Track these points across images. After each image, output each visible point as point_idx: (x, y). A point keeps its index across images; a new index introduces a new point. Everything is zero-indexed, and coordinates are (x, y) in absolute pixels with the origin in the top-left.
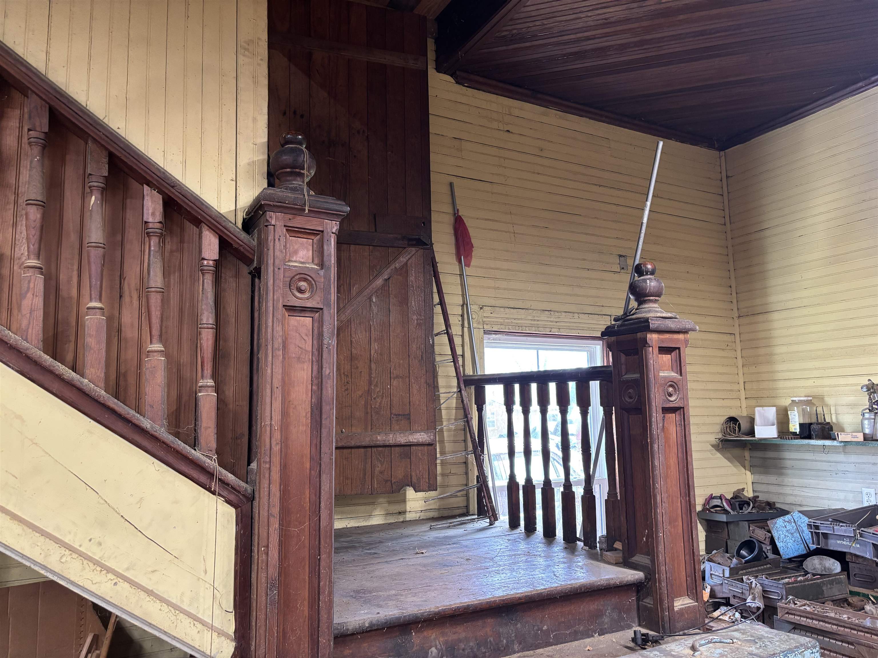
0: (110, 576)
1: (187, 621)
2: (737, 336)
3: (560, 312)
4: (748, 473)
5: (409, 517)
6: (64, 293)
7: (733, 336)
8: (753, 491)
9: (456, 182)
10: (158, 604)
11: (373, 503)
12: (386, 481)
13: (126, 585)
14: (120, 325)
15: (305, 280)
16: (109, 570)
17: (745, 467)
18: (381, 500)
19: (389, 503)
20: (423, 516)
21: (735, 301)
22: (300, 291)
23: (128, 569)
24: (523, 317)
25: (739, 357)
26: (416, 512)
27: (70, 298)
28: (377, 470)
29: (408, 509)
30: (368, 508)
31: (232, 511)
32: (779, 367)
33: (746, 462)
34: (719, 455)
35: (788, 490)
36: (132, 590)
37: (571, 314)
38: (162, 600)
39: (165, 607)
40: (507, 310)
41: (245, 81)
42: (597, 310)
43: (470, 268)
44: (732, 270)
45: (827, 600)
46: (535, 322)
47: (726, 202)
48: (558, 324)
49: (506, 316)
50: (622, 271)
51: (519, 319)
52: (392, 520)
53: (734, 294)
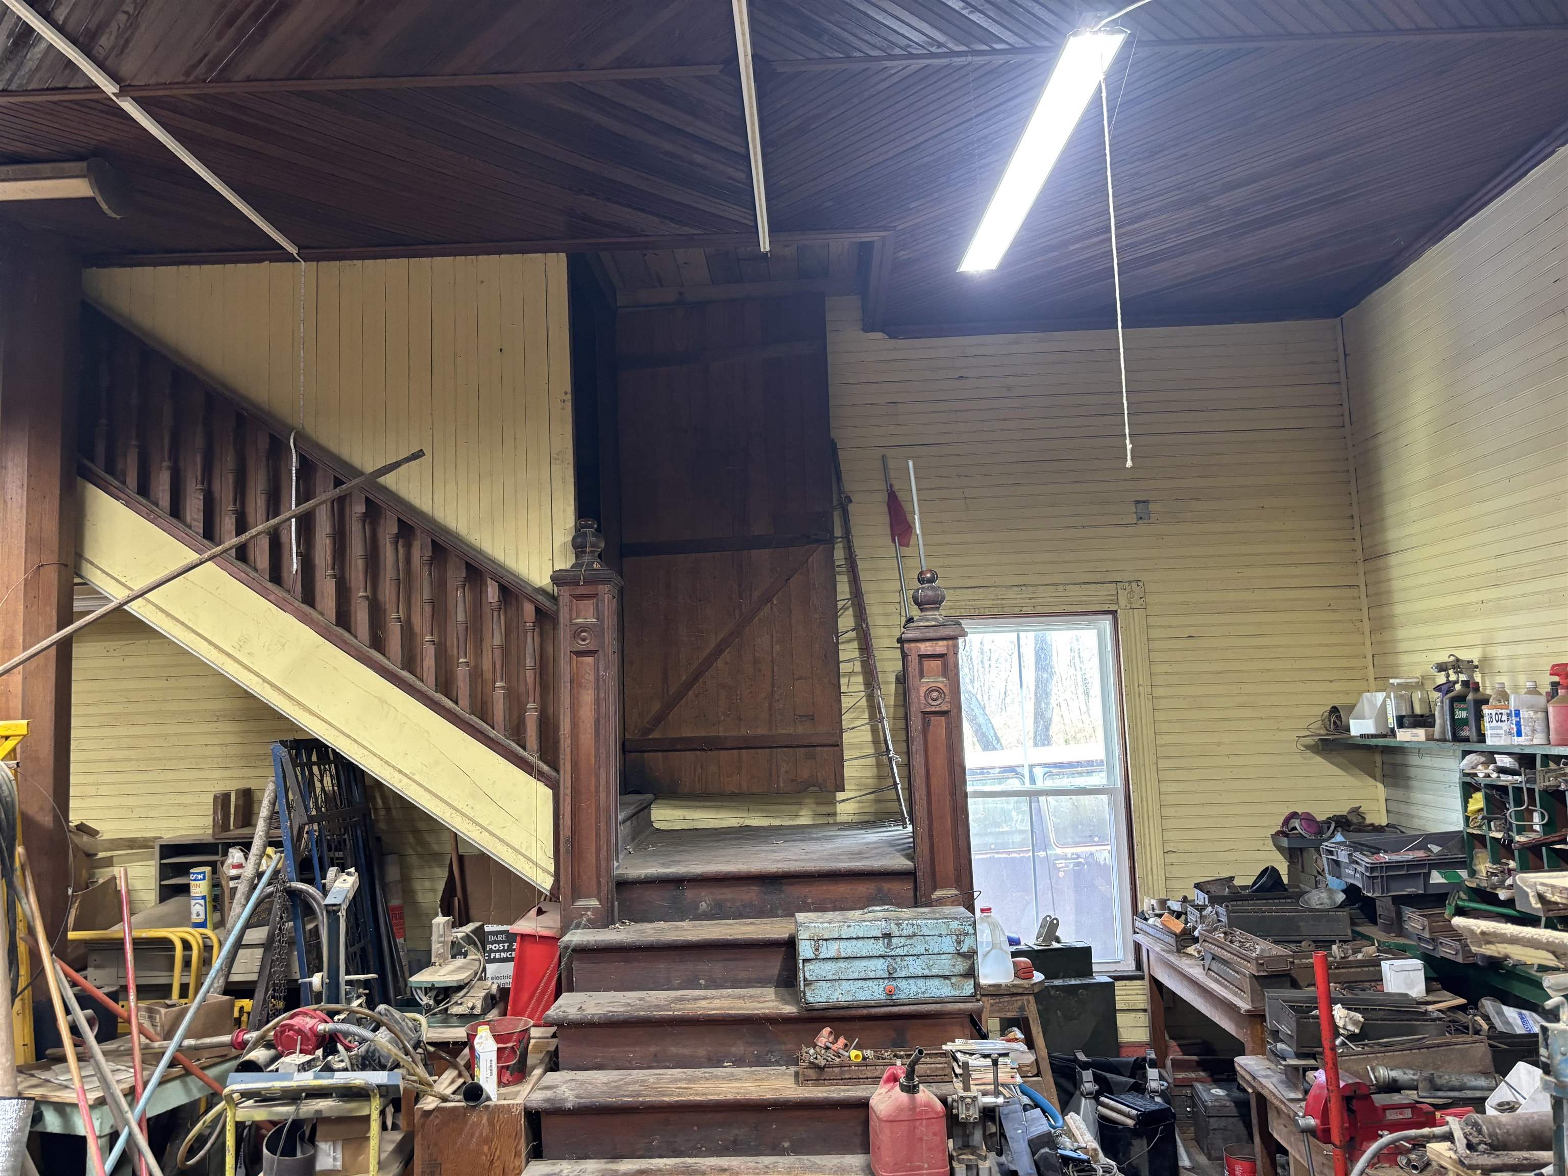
0: (478, 828)
1: (523, 860)
2: (1363, 587)
3: (1036, 586)
4: (1380, 786)
5: (840, 819)
6: (449, 653)
7: (1356, 590)
8: (1388, 811)
9: (890, 453)
10: (506, 848)
11: (800, 804)
12: (792, 781)
13: (487, 834)
14: (482, 670)
15: (585, 631)
16: (478, 824)
17: (1374, 777)
18: (807, 801)
19: (818, 804)
20: (856, 819)
21: (1358, 538)
22: (584, 640)
23: (488, 825)
24: (981, 597)
25: (1366, 619)
26: (848, 814)
27: (453, 656)
28: (783, 770)
29: (838, 811)
30: (794, 807)
31: (550, 792)
32: (1401, 633)
33: (1377, 769)
34: (1318, 759)
35: (1413, 810)
36: (491, 837)
37: (1054, 587)
38: (508, 845)
39: (510, 850)
40: (958, 591)
41: (558, 484)
42: (1098, 577)
43: (910, 548)
44: (1354, 493)
45: (1306, 939)
46: (999, 602)
47: (1345, 394)
48: (1033, 601)
49: (958, 598)
50: (1140, 521)
51: (974, 600)
52: (820, 821)
53: (1358, 528)
